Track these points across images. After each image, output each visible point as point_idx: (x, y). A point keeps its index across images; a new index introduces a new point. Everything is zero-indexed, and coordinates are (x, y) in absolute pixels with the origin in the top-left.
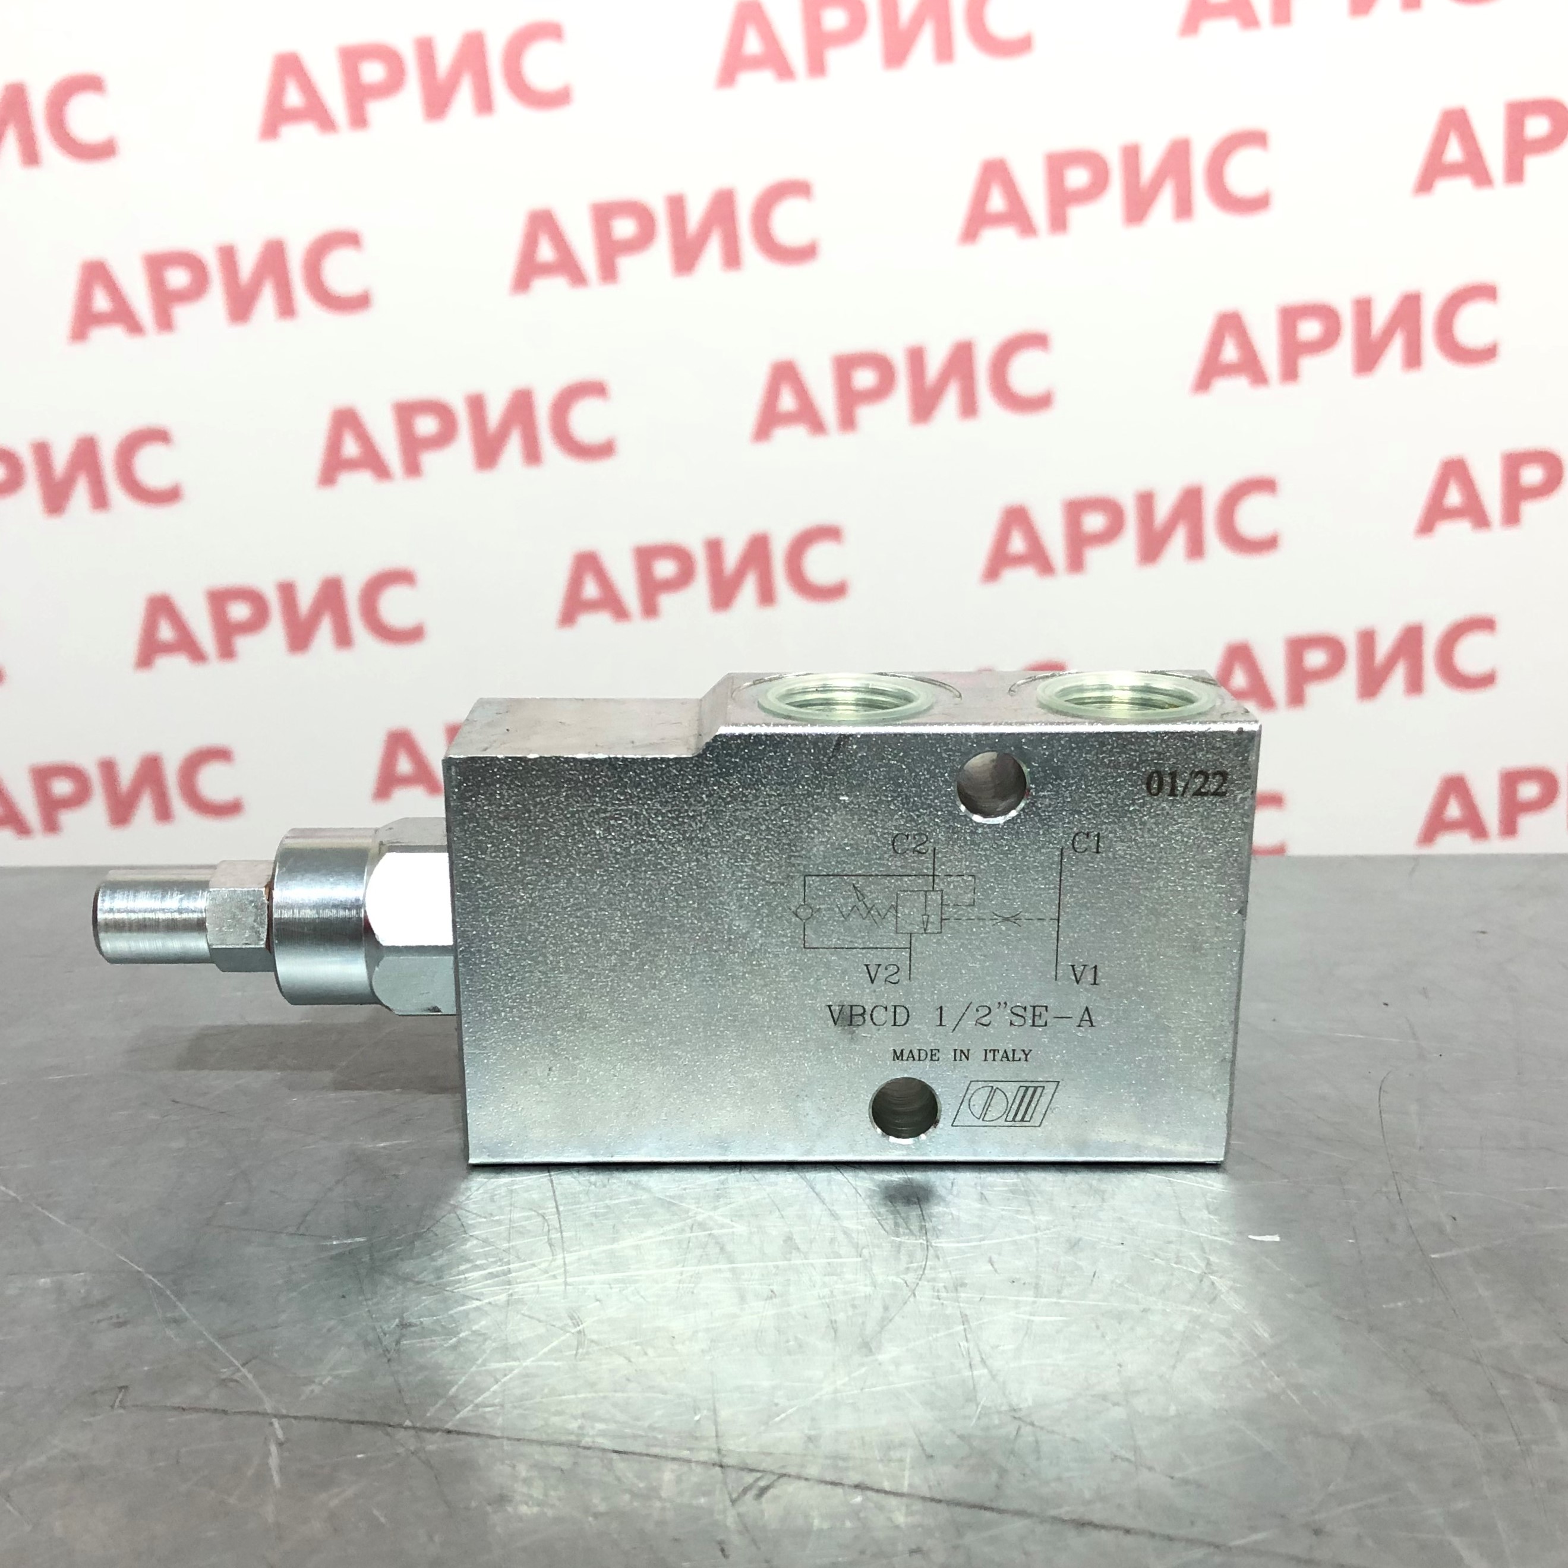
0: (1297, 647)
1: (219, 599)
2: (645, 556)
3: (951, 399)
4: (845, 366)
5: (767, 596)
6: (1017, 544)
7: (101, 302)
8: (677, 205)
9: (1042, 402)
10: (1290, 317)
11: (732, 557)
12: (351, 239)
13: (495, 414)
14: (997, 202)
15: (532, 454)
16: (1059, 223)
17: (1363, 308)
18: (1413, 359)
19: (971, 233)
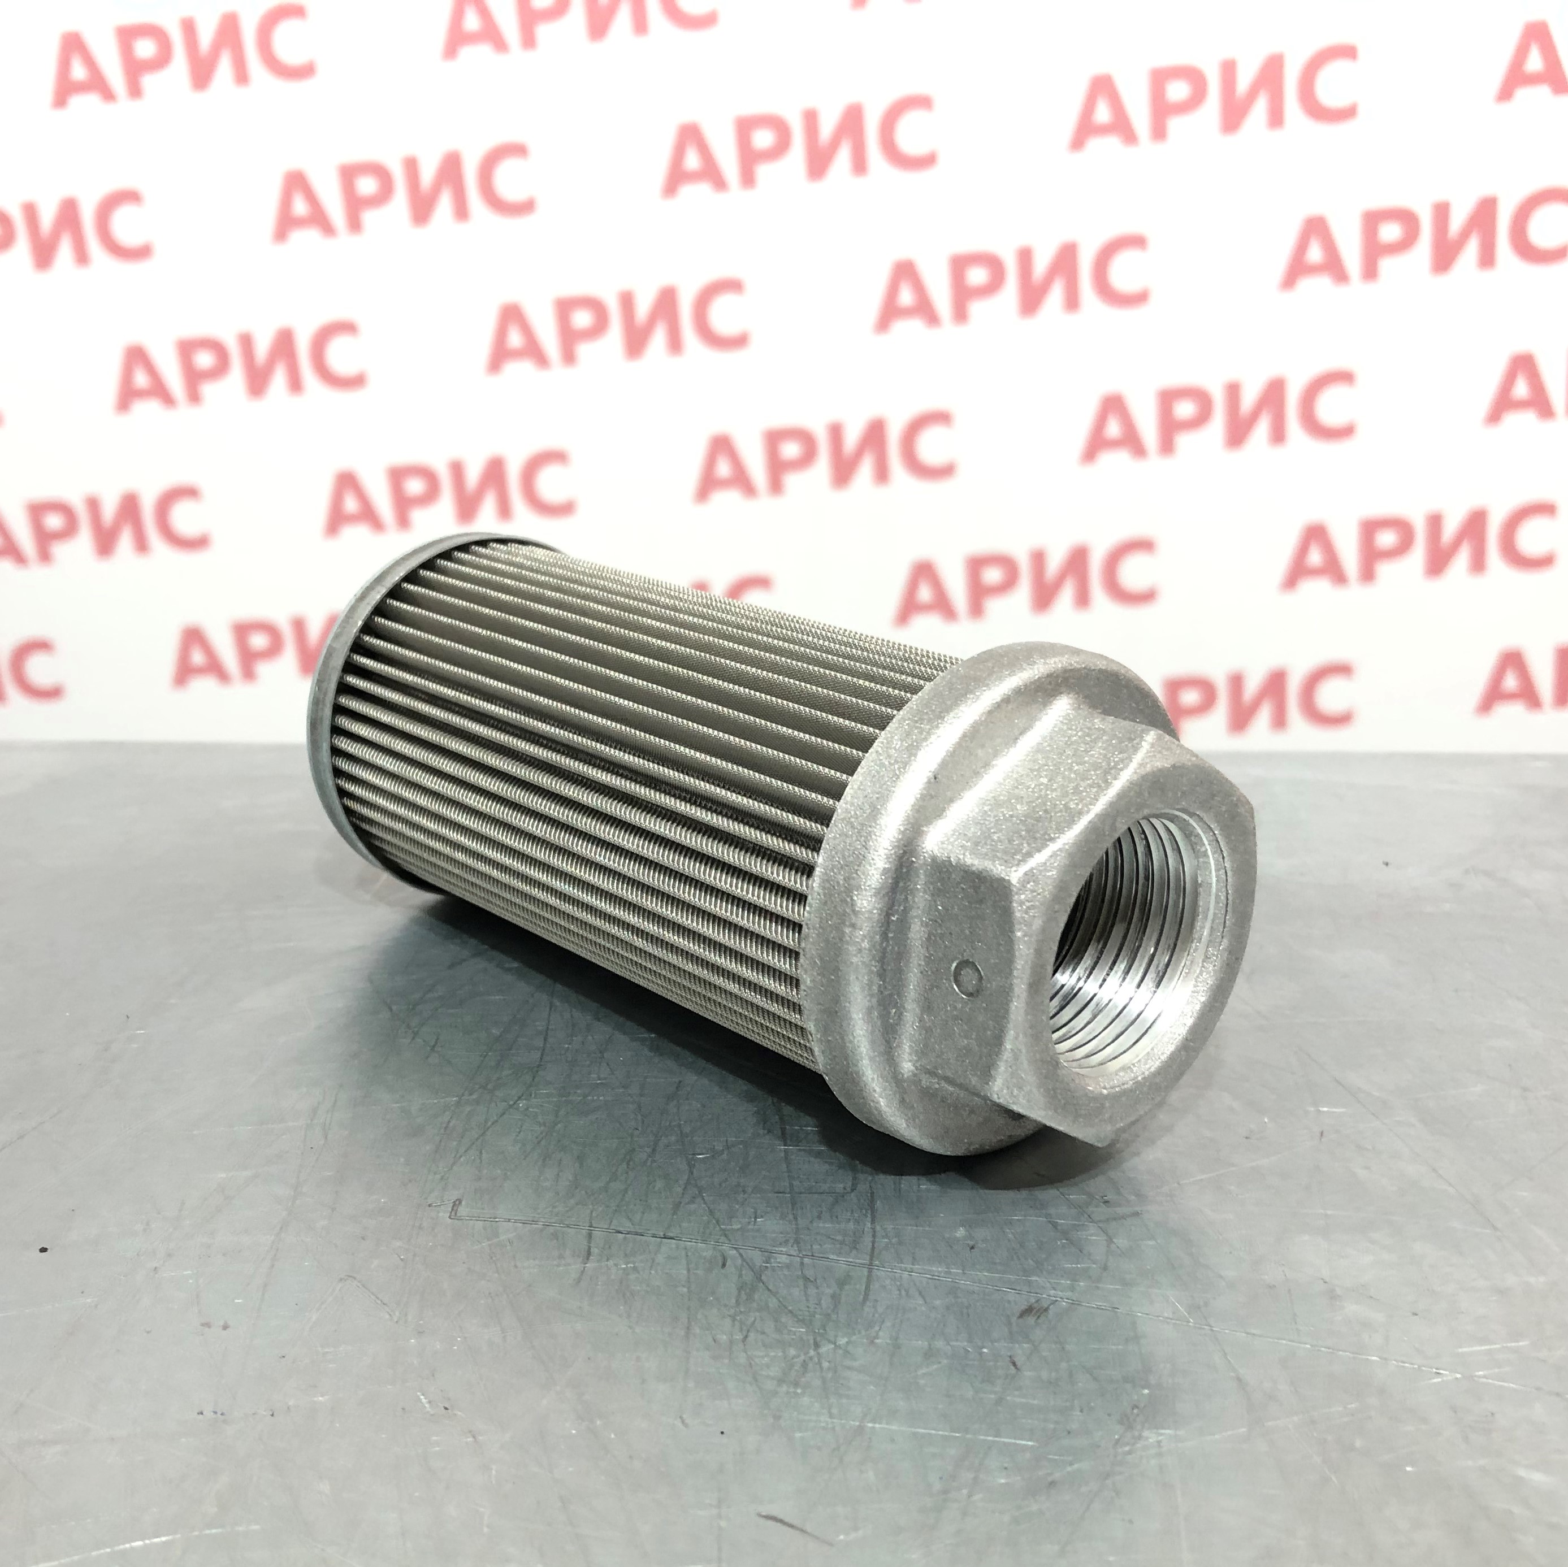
0: (1370, 528)
1: (397, 476)
2: (774, 439)
3: (1056, 295)
4: (960, 264)
5: (882, 474)
6: (1113, 429)
7: (300, 207)
8: (811, 118)
9: (1139, 298)
10: (1372, 220)
11: (852, 438)
12: (518, 150)
13: (643, 308)
14: (1103, 114)
15: (675, 344)
16: (1159, 133)
17: (1442, 212)
18: (1487, 259)
19: (1078, 143)
